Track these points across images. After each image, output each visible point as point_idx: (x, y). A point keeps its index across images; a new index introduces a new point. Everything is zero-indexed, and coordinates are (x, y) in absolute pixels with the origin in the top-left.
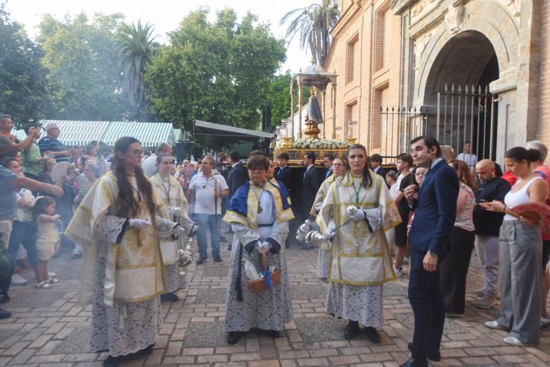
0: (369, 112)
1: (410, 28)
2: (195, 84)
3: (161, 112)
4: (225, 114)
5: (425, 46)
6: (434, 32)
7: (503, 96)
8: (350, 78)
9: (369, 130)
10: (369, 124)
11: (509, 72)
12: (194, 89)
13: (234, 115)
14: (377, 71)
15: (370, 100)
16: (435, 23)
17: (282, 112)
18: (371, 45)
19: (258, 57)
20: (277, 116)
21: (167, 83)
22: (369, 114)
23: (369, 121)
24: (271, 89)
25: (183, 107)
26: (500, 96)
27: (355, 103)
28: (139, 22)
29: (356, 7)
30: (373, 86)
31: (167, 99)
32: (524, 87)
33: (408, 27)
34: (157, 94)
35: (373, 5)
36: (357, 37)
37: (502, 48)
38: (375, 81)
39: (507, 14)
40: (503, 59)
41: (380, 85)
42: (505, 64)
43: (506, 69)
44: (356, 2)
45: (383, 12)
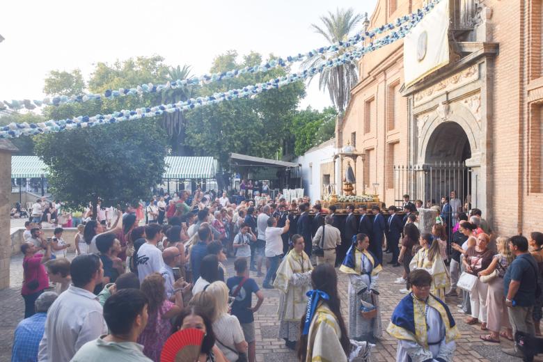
0: (385, 160)
1: (414, 108)
2: (229, 121)
3: (200, 145)
4: (254, 145)
5: (425, 123)
6: (430, 114)
7: (474, 169)
8: (367, 130)
9: (384, 174)
10: (384, 169)
11: (476, 155)
12: (228, 125)
13: (262, 146)
14: (390, 130)
15: (385, 151)
16: (431, 110)
17: (304, 144)
18: (385, 110)
19: (282, 96)
20: (300, 147)
21: (205, 121)
22: (385, 162)
23: (384, 167)
24: (294, 124)
25: (218, 140)
26: (472, 169)
27: (373, 149)
28: (179, 67)
29: (371, 78)
30: (387, 141)
31: (205, 134)
32: (484, 167)
33: (412, 107)
34: (196, 130)
35: (385, 80)
36: (373, 99)
37: (472, 138)
38: (388, 137)
39: (474, 118)
40: (473, 145)
41: (393, 141)
42: (474, 149)
43: (475, 152)
44: (372, 76)
45: (394, 86)
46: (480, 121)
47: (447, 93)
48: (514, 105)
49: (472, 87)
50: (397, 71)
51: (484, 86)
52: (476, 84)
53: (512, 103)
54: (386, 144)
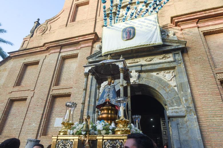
0: (44, 109)
7: (174, 119)
8: (18, 83)
10: (42, 117)
11: (175, 109)
14: (55, 86)
15: (46, 101)
18: (55, 71)
26: (171, 119)
27: (25, 99)
30: (51, 93)
35: (60, 52)
36: (36, 63)
37: (168, 97)
38: (53, 90)
39: (168, 84)
40: (169, 102)
41: (59, 94)
42: (171, 104)
43: (173, 107)
44: (47, 46)
45: (64, 58)
46: (175, 86)
47: (142, 66)
48: (210, 79)
49: (167, 65)
50: (75, 49)
51: (180, 65)
52: (171, 64)
53: (208, 78)
54: (50, 96)
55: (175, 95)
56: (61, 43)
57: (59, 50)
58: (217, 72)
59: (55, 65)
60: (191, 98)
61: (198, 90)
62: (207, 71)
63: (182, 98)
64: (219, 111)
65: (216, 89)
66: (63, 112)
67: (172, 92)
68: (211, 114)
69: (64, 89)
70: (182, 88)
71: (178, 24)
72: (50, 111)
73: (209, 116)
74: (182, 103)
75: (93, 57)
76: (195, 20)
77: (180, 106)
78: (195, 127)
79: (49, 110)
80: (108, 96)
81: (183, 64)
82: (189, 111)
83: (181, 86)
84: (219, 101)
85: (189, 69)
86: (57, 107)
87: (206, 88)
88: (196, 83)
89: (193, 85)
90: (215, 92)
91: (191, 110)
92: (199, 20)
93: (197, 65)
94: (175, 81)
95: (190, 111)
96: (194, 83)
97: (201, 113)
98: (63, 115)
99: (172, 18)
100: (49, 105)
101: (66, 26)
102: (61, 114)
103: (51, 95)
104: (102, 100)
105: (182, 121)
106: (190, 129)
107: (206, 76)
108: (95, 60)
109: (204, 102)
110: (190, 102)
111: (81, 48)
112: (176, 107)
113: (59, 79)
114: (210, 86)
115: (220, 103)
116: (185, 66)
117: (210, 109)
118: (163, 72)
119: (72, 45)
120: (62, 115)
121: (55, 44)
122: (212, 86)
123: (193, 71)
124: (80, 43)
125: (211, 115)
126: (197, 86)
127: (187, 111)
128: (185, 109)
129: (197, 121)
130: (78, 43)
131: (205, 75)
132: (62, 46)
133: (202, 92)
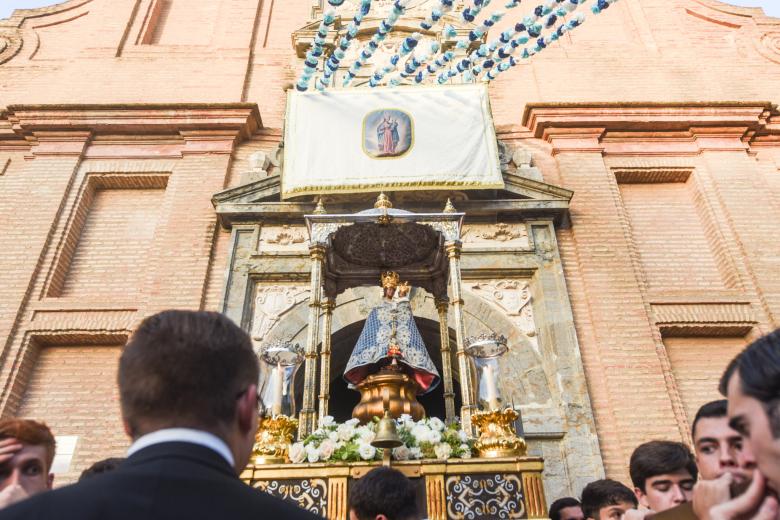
1: (255, 257)
5: (295, 305)
11: (530, 409)
14: (49, 295)
18: (53, 231)
30: (27, 324)
32: (586, 438)
35: (83, 158)
37: (509, 369)
38: (40, 315)
39: (510, 326)
40: (513, 386)
41: (70, 333)
42: (520, 395)
43: (523, 404)
44: (22, 122)
45: (100, 186)
46: (532, 335)
48: (636, 319)
49: (510, 261)
50: (157, 153)
51: (549, 267)
52: (523, 258)
53: (630, 316)
54: (20, 336)
55: (532, 365)
56: (93, 119)
57: (79, 147)
58: (652, 301)
59: (56, 209)
60: (581, 376)
61: (600, 352)
62: (627, 296)
63: (553, 374)
64: (659, 422)
65: (651, 351)
66: (81, 411)
67: (523, 353)
68: (635, 430)
69: (95, 311)
70: (554, 342)
71: (546, 131)
72: (16, 403)
73: (632, 437)
74: (553, 392)
75: (241, 196)
76: (595, 130)
77: (545, 403)
78: (593, 471)
79: (11, 400)
80: (395, 335)
81: (560, 265)
82: (575, 419)
83: (551, 336)
84: (657, 389)
85: (576, 281)
86: (50, 390)
87: (624, 349)
88: (597, 330)
89: (586, 333)
90: (649, 360)
91: (581, 416)
92: (605, 132)
93: (599, 272)
94: (531, 318)
95: (579, 418)
96: (589, 327)
97: (608, 426)
98: (81, 424)
99: (529, 108)
100: (14, 378)
101: (119, 54)
102: (72, 421)
103: (27, 332)
104: (372, 349)
105: (553, 451)
106: (578, 477)
107: (623, 310)
108: (246, 208)
109: (617, 390)
110: (578, 389)
111: (184, 153)
112: (535, 405)
113: (69, 269)
114: (634, 342)
115: (661, 397)
116: (565, 271)
117: (633, 416)
118: (494, 282)
119: (144, 137)
120: (76, 424)
121: (65, 117)
122: (639, 342)
123: (588, 291)
124: (182, 133)
125: (638, 433)
126: (597, 339)
127: (568, 419)
128: (563, 413)
129: (598, 452)
130: (172, 132)
131: (622, 307)
132: (95, 134)
133: (613, 360)
